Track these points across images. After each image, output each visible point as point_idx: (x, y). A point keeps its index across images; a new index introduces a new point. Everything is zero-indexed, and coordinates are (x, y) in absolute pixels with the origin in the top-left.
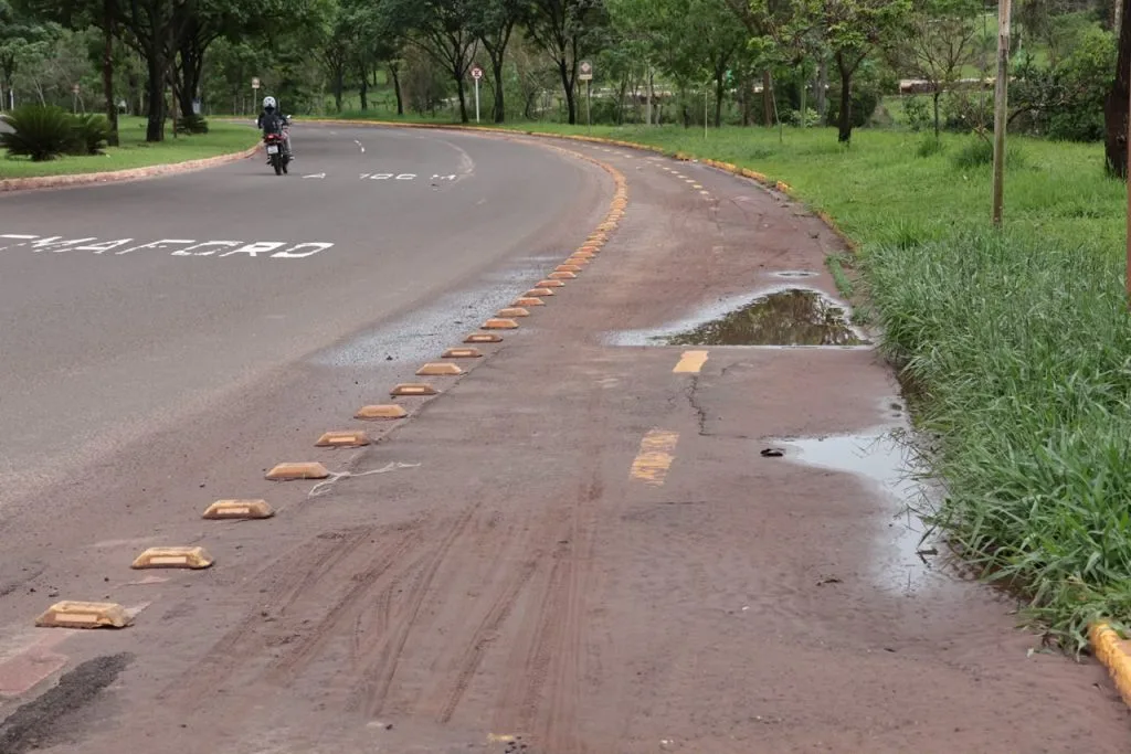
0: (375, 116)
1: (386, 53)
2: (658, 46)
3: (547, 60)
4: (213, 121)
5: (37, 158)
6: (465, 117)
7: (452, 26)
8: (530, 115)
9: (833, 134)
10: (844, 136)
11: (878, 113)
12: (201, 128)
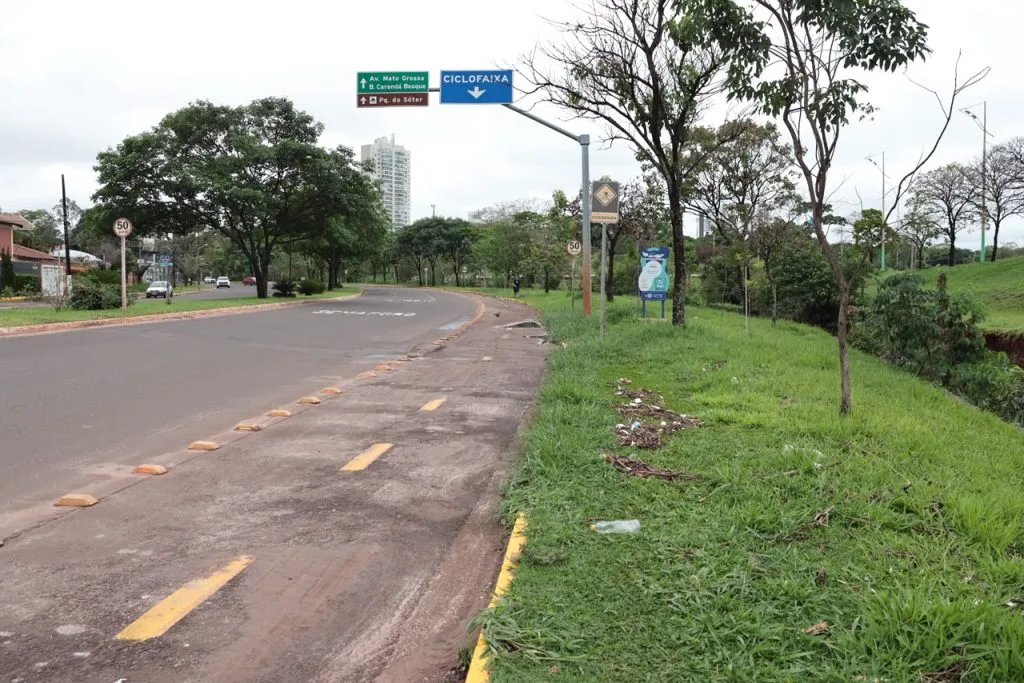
0: (388, 283)
1: (394, 262)
2: (489, 262)
3: (449, 265)
4: (345, 285)
5: (307, 294)
6: (421, 284)
7: (418, 253)
8: (443, 284)
9: (543, 291)
10: (547, 291)
11: (560, 286)
12: (341, 287)
